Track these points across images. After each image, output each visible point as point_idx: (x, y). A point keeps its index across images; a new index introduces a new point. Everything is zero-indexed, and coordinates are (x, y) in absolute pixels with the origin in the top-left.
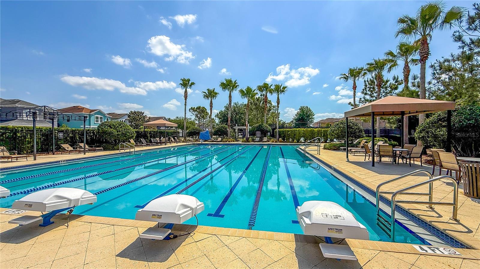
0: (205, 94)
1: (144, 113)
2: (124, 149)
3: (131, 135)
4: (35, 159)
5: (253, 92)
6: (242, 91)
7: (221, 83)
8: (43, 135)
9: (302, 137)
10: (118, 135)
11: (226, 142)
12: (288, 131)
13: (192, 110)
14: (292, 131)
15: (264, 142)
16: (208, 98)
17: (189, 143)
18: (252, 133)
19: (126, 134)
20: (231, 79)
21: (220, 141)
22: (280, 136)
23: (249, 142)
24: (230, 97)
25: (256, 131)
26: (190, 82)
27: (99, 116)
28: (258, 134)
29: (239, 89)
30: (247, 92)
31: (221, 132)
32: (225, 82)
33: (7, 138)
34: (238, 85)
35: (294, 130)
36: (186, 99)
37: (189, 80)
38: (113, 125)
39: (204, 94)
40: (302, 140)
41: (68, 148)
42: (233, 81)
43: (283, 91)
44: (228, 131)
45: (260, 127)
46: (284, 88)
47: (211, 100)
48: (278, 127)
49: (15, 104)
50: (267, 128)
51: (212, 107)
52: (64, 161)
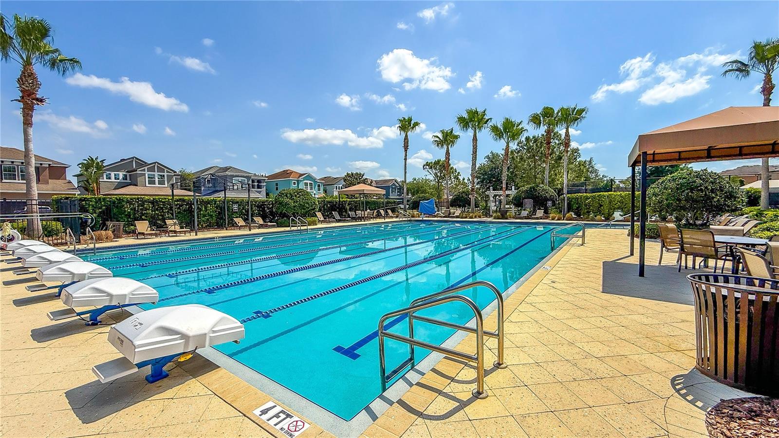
0: (438, 139)
1: (363, 175)
2: (296, 226)
3: (312, 206)
4: (196, 235)
5: (518, 125)
6: (495, 129)
7: (458, 118)
8: (217, 207)
9: (618, 208)
10: (294, 207)
11: (466, 218)
12: (587, 198)
13: (427, 167)
14: (594, 197)
15: (537, 218)
16: (442, 146)
17: (404, 219)
18: (518, 203)
19: (304, 206)
20: (476, 109)
21: (457, 217)
22: (570, 209)
23: (507, 219)
24: (475, 139)
25: (524, 198)
26: (413, 122)
27: (309, 182)
28: (528, 203)
29: (490, 124)
30: (505, 129)
31: (461, 201)
32: (466, 116)
33: (184, 211)
34: (491, 119)
35: (598, 196)
36: (406, 151)
37: (410, 120)
38: (290, 194)
39: (435, 139)
40: (617, 215)
41: (239, 223)
42: (480, 110)
43: (577, 119)
44: (470, 199)
45: (531, 191)
46: (581, 111)
47: (448, 148)
48: (565, 191)
49: (225, 172)
50: (547, 193)
51: (449, 159)
52: (219, 237)
